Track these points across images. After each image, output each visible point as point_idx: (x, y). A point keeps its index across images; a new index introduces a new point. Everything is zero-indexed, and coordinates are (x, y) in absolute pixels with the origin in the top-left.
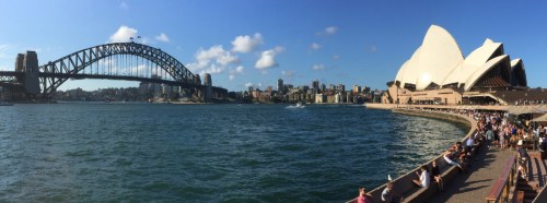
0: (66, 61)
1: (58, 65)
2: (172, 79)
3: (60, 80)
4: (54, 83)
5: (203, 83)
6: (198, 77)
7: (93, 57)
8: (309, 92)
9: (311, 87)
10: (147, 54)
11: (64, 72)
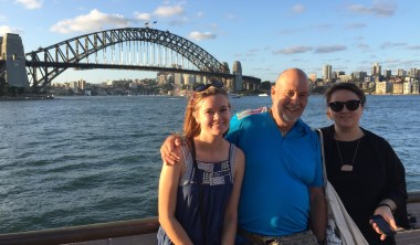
0: (63, 48)
1: (52, 52)
2: (196, 69)
3: (56, 70)
4: (47, 74)
5: (231, 73)
6: (226, 67)
7: (99, 44)
8: (367, 80)
9: (369, 74)
10: (165, 40)
11: (61, 60)
